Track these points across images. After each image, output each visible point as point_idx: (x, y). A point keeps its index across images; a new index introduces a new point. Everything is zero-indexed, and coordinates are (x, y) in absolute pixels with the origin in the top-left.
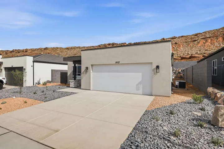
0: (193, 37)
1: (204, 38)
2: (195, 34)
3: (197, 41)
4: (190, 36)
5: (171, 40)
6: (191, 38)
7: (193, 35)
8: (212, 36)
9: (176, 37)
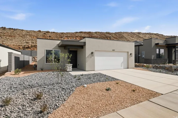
0: (60, 34)
1: (67, 37)
2: (62, 33)
3: (63, 38)
4: (58, 33)
5: (46, 33)
6: (60, 35)
7: (60, 33)
8: (71, 36)
9: (50, 32)
